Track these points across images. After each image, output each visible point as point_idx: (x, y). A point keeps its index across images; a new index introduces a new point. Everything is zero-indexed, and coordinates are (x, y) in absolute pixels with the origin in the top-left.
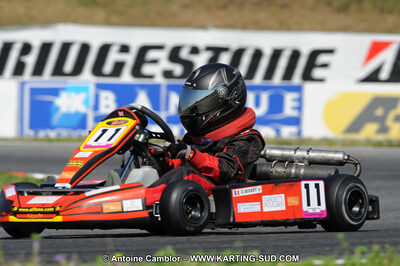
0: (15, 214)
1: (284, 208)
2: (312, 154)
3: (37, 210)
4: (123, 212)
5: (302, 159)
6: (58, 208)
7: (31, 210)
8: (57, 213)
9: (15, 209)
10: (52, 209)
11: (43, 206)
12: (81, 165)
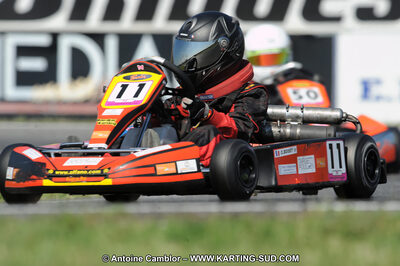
0: (50, 177)
1: (314, 171)
2: (307, 112)
3: (79, 172)
4: (177, 173)
5: (296, 118)
6: (106, 171)
7: (71, 173)
8: (106, 176)
9: (51, 172)
10: (99, 172)
11: (86, 168)
12: (114, 123)
